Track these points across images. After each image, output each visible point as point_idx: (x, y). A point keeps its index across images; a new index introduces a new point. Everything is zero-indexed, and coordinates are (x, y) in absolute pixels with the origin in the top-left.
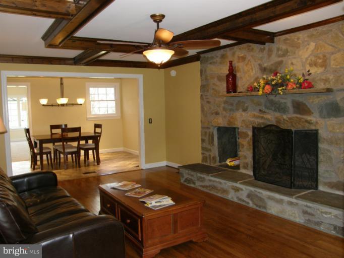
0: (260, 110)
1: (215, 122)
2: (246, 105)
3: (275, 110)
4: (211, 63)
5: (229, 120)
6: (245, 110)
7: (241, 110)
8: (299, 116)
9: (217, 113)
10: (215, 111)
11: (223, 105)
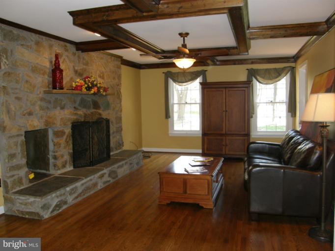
0: (75, 107)
1: (30, 125)
2: (63, 103)
3: (84, 107)
4: (22, 45)
5: (46, 120)
6: (62, 108)
7: (59, 108)
8: (95, 110)
9: (30, 114)
10: (28, 111)
11: (39, 103)
